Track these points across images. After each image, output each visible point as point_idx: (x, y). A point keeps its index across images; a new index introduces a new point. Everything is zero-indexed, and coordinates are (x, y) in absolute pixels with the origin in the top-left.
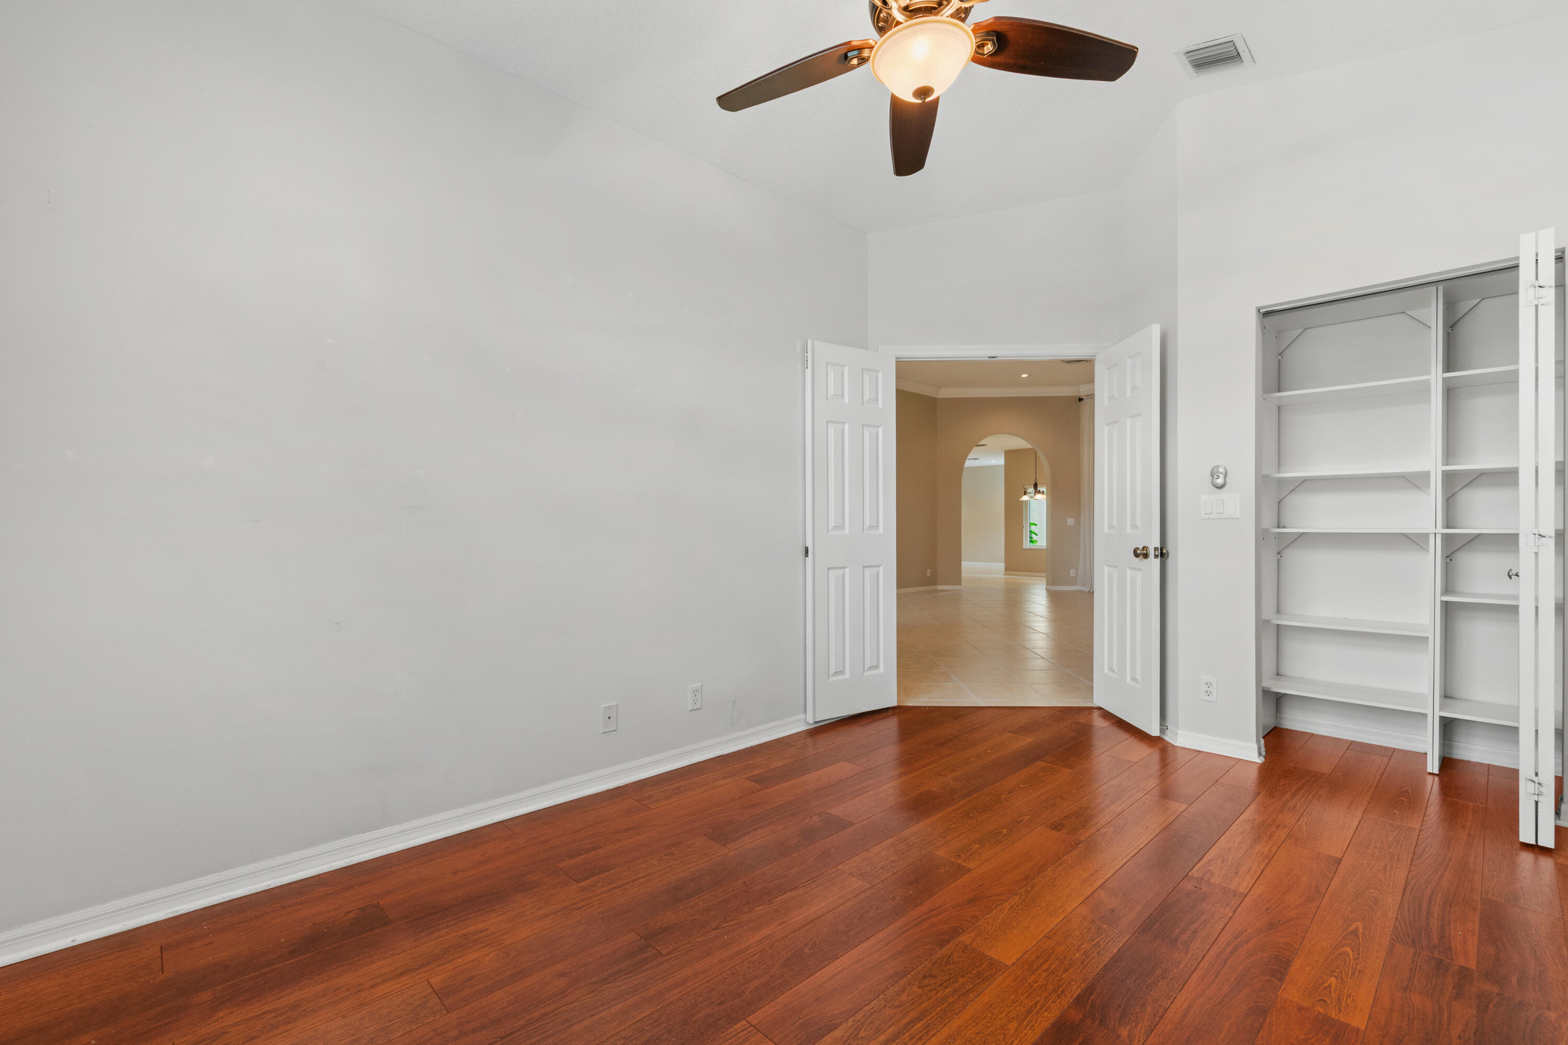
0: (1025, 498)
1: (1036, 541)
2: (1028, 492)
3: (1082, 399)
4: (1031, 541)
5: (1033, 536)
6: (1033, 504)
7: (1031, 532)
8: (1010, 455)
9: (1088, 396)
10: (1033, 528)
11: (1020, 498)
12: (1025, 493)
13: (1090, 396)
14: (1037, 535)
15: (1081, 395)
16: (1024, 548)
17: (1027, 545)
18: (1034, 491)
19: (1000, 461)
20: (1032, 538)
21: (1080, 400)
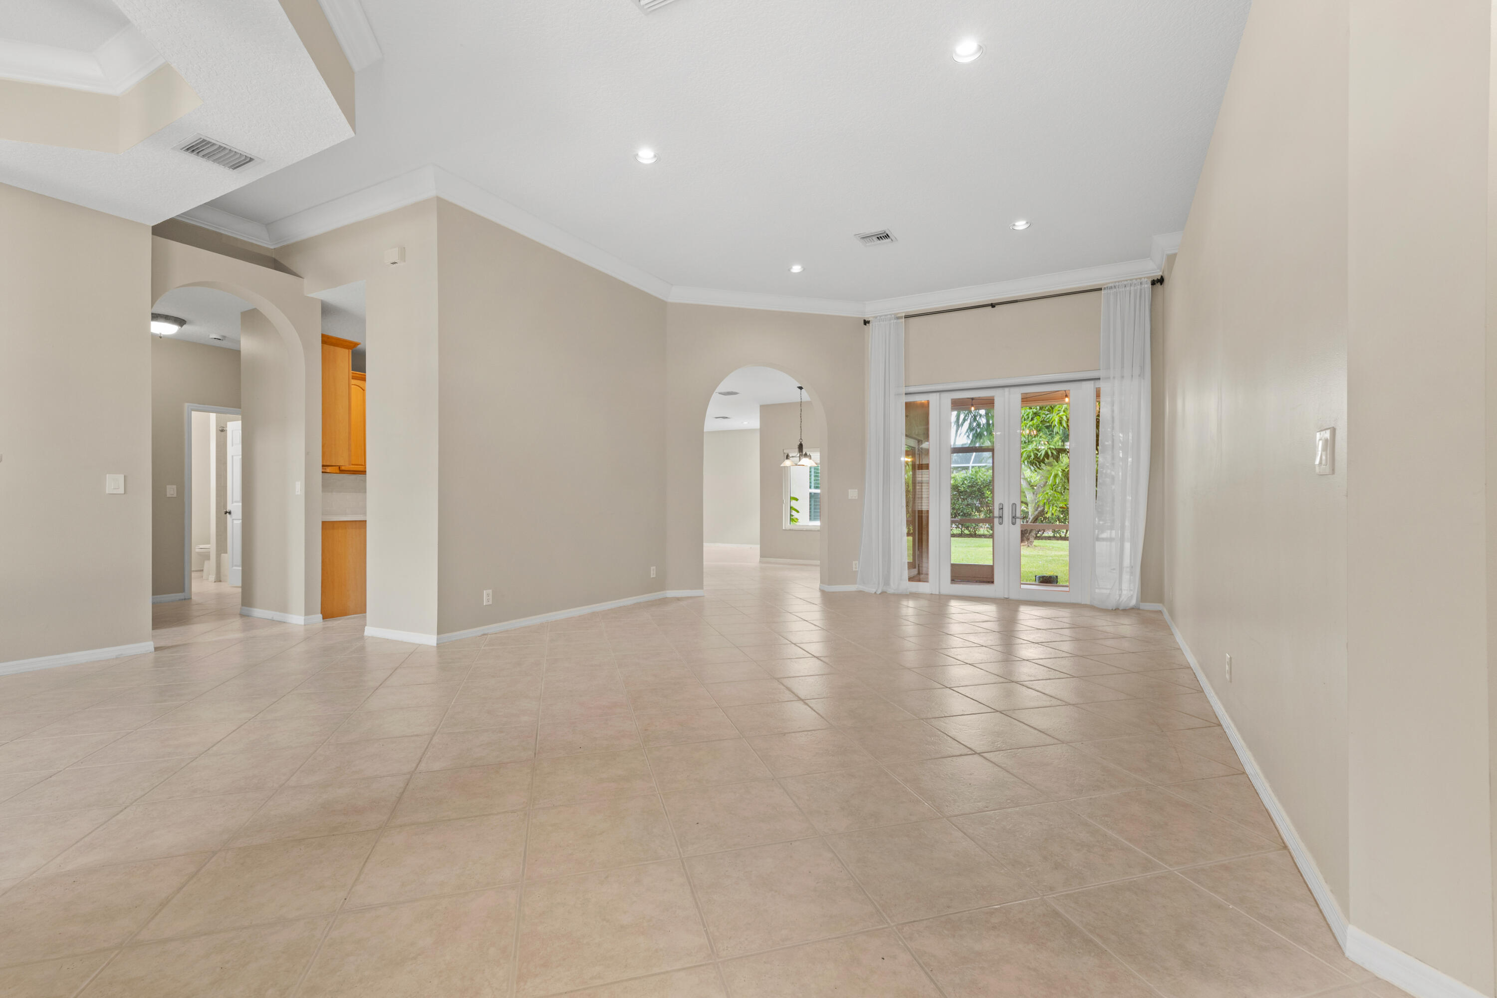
0: (787, 463)
1: (797, 519)
2: (791, 455)
3: (868, 322)
4: (792, 520)
5: (794, 513)
6: (794, 471)
7: (791, 508)
8: (768, 411)
9: (876, 317)
10: (794, 504)
11: (781, 464)
12: (787, 457)
13: (878, 318)
14: (798, 512)
15: (866, 316)
16: (784, 528)
17: (786, 524)
18: (798, 455)
19: (752, 422)
20: (793, 516)
21: (866, 322)
